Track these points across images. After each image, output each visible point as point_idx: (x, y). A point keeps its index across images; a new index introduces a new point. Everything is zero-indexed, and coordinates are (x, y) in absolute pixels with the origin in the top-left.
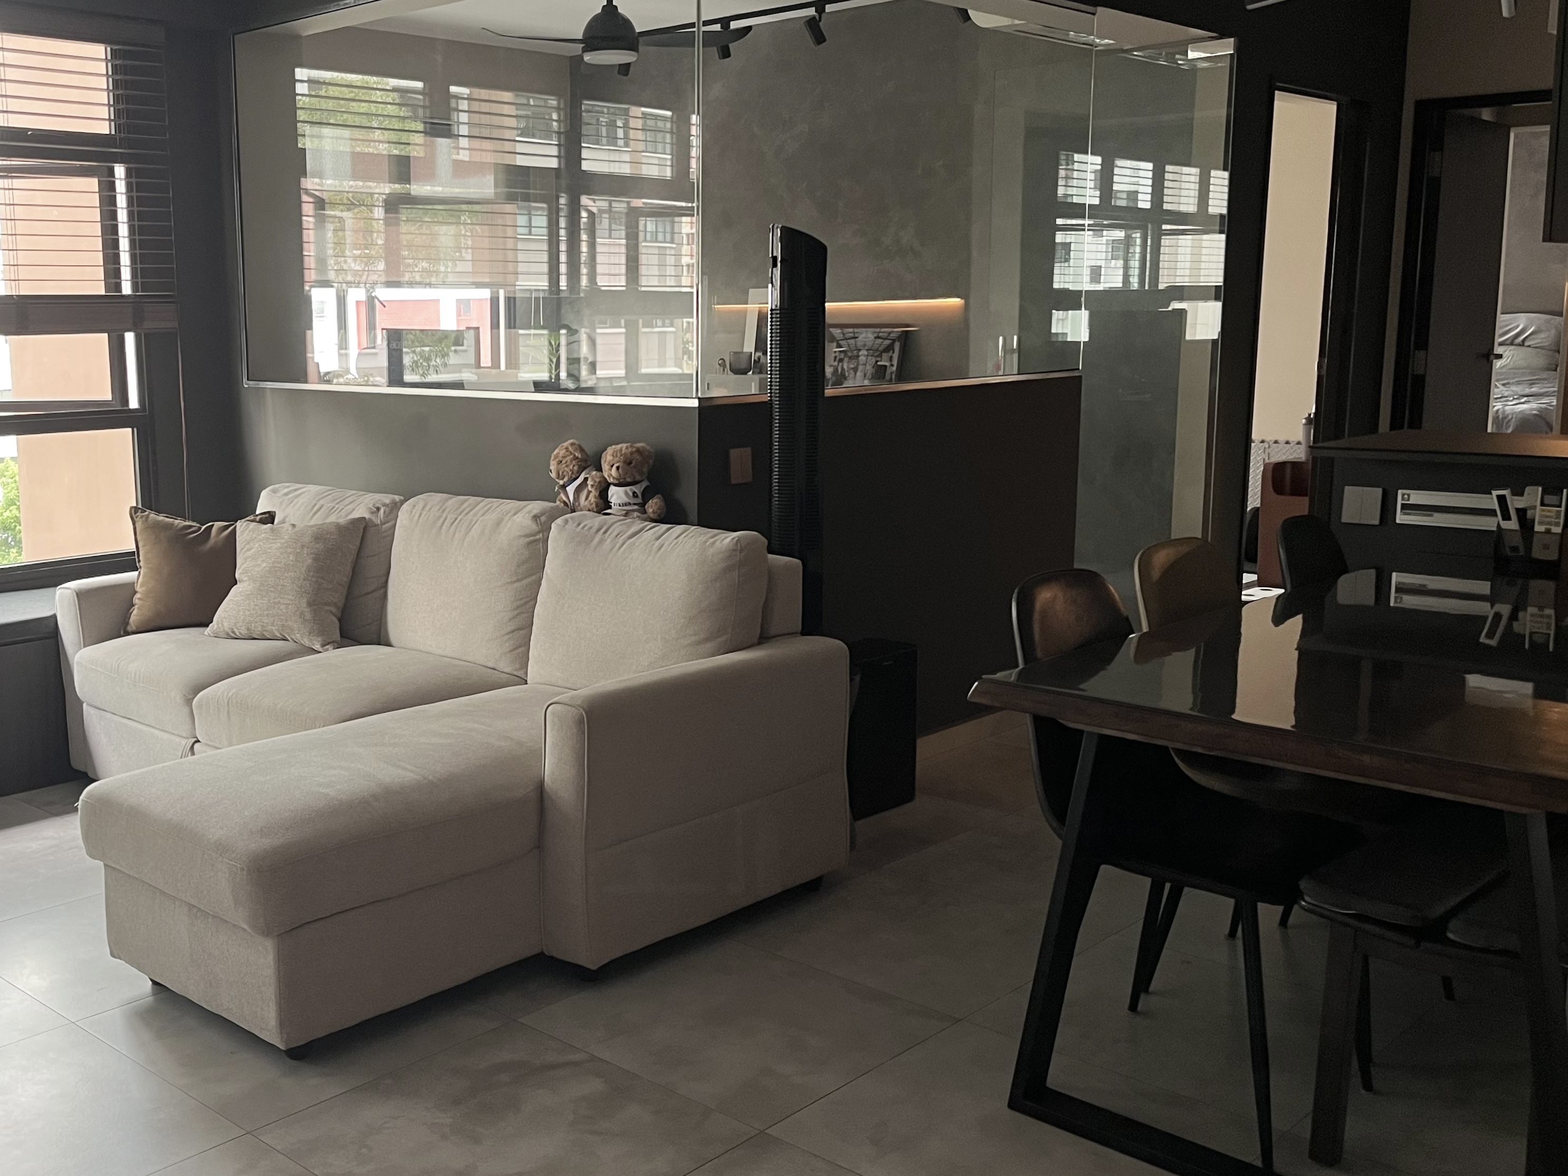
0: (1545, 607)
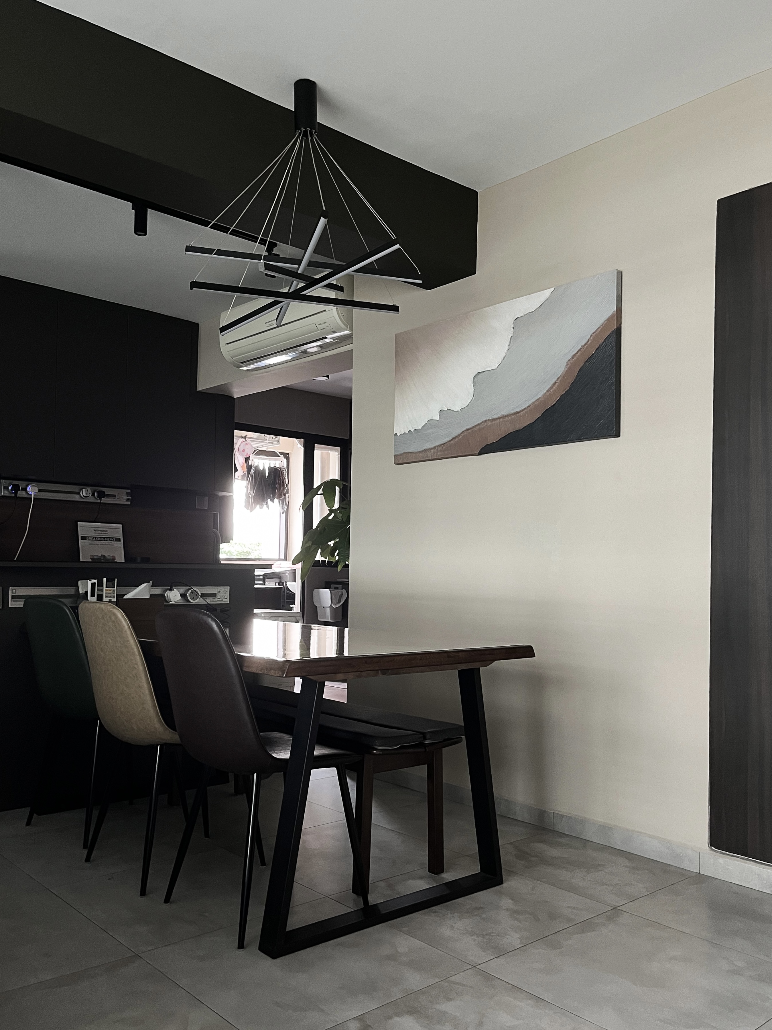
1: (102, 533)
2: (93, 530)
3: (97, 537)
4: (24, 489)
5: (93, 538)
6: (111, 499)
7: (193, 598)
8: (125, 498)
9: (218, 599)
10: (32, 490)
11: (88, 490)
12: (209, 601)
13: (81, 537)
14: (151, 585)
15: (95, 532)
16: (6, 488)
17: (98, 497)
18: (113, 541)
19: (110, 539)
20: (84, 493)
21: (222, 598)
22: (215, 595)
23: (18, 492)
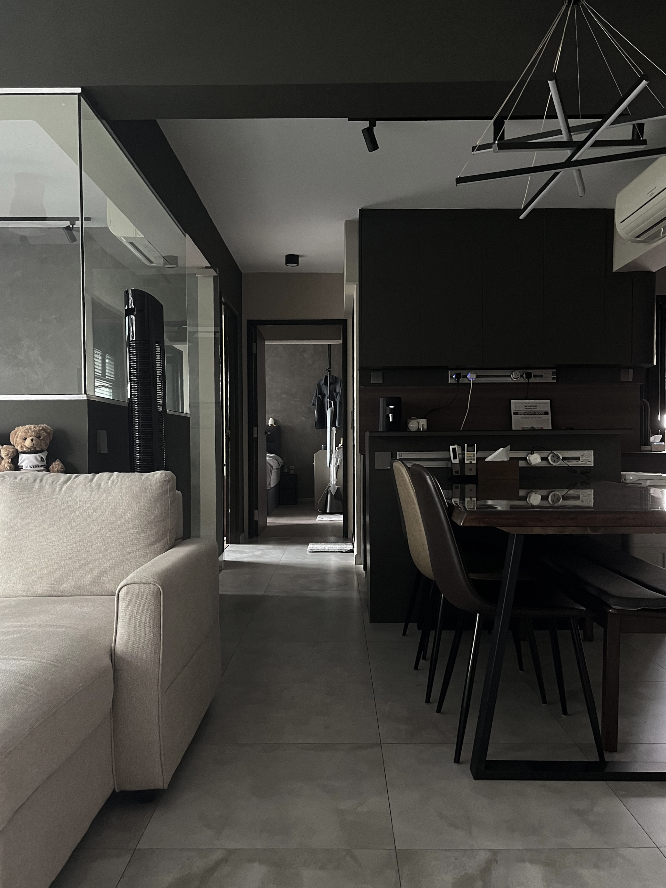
0: (472, 497)
1: (531, 408)
2: (524, 406)
3: (527, 412)
4: (465, 377)
5: (525, 413)
6: (538, 379)
7: (555, 461)
8: (551, 377)
9: (581, 462)
10: (471, 377)
11: (516, 373)
12: (571, 464)
13: (514, 412)
14: (509, 449)
15: (526, 408)
16: (451, 377)
17: (526, 378)
18: (542, 414)
19: (539, 413)
20: (513, 375)
21: (586, 461)
22: (578, 458)
23: (460, 379)
